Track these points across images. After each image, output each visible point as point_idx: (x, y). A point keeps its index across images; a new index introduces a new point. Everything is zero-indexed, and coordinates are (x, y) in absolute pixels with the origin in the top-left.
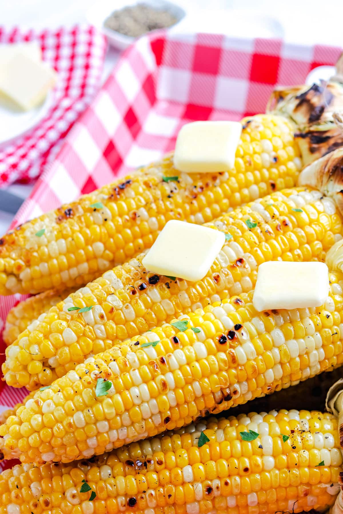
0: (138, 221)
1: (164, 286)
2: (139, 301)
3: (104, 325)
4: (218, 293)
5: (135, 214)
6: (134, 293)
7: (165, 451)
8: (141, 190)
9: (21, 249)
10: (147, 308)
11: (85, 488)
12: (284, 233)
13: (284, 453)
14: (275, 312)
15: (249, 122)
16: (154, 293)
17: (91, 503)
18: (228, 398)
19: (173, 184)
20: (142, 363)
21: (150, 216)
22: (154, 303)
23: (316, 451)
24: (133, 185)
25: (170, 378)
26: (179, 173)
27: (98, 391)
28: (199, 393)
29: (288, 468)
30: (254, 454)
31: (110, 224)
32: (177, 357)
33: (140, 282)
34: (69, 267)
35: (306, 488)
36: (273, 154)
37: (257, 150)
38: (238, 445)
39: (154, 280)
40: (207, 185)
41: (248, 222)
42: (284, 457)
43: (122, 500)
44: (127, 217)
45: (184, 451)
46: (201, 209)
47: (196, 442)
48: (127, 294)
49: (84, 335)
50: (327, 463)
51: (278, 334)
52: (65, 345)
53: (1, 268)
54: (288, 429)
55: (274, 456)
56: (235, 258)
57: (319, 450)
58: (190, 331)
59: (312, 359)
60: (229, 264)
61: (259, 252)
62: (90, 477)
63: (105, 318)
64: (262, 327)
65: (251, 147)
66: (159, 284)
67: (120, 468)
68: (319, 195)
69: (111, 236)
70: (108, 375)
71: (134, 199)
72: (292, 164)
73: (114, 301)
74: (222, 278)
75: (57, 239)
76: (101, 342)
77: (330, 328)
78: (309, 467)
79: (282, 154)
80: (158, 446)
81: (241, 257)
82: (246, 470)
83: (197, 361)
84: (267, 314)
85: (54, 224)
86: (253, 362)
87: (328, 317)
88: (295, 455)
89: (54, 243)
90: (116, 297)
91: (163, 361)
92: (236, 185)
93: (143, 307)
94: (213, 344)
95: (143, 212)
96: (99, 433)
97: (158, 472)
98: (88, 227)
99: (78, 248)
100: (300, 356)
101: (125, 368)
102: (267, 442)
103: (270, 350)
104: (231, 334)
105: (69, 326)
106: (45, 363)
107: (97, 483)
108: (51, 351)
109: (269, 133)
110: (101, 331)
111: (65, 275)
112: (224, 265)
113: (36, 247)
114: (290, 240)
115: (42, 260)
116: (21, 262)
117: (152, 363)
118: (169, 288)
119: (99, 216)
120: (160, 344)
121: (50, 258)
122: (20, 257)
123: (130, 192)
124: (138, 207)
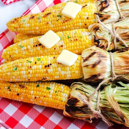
0: (48, 25)
1: (42, 47)
3: (25, 52)
4: (55, 52)
5: (48, 23)
6: (34, 46)
7: (29, 86)
8: (51, 17)
9: (19, 23)
10: (36, 51)
11: (9, 88)
12: (76, 42)
13: (54, 95)
14: (61, 64)
15: (86, 5)
16: (39, 48)
17: (9, 92)
18: (45, 79)
19: (59, 18)
20: (26, 66)
21: (52, 24)
22: (38, 50)
23: (62, 97)
24: (51, 15)
25: (31, 71)
26: (62, 15)
27: (14, 70)
28: (37, 77)
29: (55, 99)
30: (48, 93)
31: (41, 23)
32: (35, 67)
33: (36, 44)
34: (29, 31)
35: (58, 105)
36: (88, 17)
37: (84, 14)
38: (45, 90)
39: (40, 45)
40: (68, 20)
41: (68, 36)
42: (54, 96)
43: (16, 93)
44: (46, 23)
45: (33, 87)
46: (65, 26)
47: (36, 86)
48: (32, 47)
49: (20, 53)
50: (64, 101)
51: (59, 69)
52: (15, 54)
53: (13, 26)
54: (58, 90)
55: (52, 95)
56: (61, 45)
57: (63, 97)
58: (40, 61)
59: (67, 76)
60: (59, 46)
61: (68, 45)
62: (11, 86)
63: (26, 51)
64: (56, 66)
65: (83, 13)
67: (18, 86)
68: (90, 34)
69: (40, 26)
70: (18, 66)
71: (49, 18)
72: (92, 20)
73: (29, 47)
74: (56, 49)
75: (28, 23)
76: (23, 56)
77: (73, 71)
78: (59, 100)
79: (90, 17)
80: (28, 84)
82: (45, 96)
83: (39, 69)
84: (59, 63)
85: (28, 19)
86: (52, 73)
87: (73, 68)
88: (57, 97)
89: (27, 24)
90: (30, 46)
91: (31, 67)
92: (75, 22)
93: (35, 50)
94: (44, 66)
95: (50, 23)
96: (13, 78)
97: (26, 90)
98: (36, 22)
99: (32, 27)
100: (64, 75)
101: (22, 66)
102: (52, 91)
103: (57, 72)
104: (48, 66)
105: (17, 50)
106: (10, 56)
107: (12, 88)
108: (12, 54)
109: (89, 10)
111: (28, 32)
112: (58, 46)
113: (22, 24)
114: (77, 44)
115: (23, 27)
116: (18, 26)
117: (28, 67)
118: (42, 48)
119: (39, 21)
120: (32, 63)
121: (25, 27)
122: (18, 25)
123: (49, 16)
124: (49, 21)
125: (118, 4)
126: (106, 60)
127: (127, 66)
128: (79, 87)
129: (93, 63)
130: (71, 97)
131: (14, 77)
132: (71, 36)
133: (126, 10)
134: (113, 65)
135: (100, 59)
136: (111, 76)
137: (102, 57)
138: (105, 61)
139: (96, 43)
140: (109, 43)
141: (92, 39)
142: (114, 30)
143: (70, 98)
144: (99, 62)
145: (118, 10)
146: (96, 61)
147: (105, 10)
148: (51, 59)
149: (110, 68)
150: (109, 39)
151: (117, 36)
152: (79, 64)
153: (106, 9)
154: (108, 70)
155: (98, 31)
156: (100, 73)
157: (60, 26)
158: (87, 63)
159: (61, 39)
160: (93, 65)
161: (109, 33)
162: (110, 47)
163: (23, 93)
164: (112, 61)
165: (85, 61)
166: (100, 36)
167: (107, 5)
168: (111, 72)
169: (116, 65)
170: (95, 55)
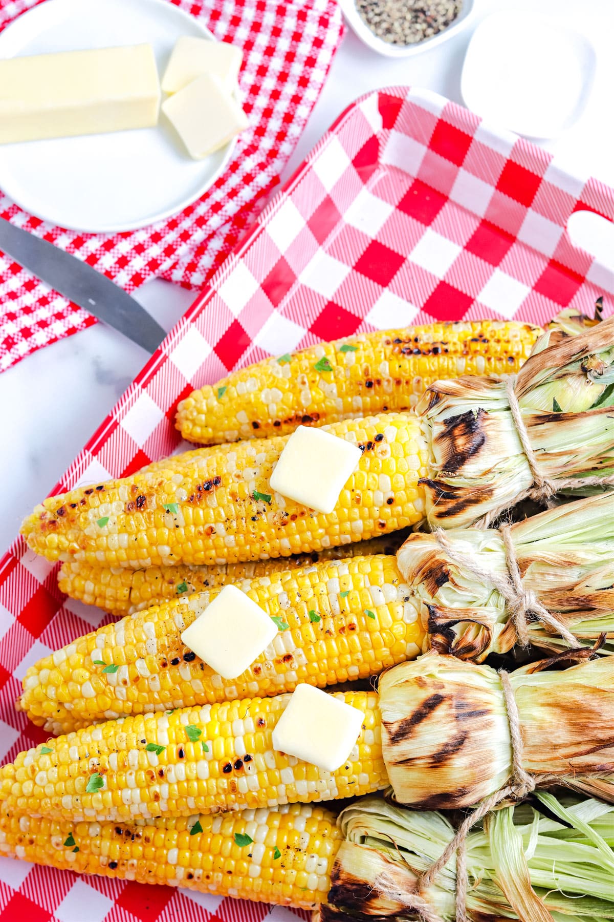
0: (213, 536)
1: (198, 667)
2: (168, 676)
3: (127, 689)
5: (212, 529)
6: (164, 665)
8: (225, 501)
9: (80, 530)
10: (174, 683)
11: (70, 842)
12: (348, 637)
13: (271, 867)
15: (380, 438)
16: (186, 671)
17: (74, 855)
19: (261, 505)
20: (140, 768)
22: (183, 680)
23: (304, 874)
24: (220, 489)
25: (164, 791)
26: (273, 491)
27: (89, 786)
29: (273, 880)
30: (242, 858)
31: (182, 531)
32: (178, 771)
33: (174, 656)
34: (129, 560)
36: (391, 495)
37: (371, 487)
38: (230, 844)
39: (190, 657)
40: (302, 514)
41: (312, 614)
42: (272, 871)
43: (104, 860)
44: (201, 529)
45: (175, 833)
46: (289, 536)
47: (190, 829)
48: (157, 665)
49: (104, 693)
50: (312, 888)
51: (288, 774)
52: (81, 697)
53: (55, 545)
55: (262, 866)
56: (284, 652)
57: (309, 873)
58: (199, 745)
60: (275, 657)
61: (313, 652)
63: (129, 685)
65: (368, 479)
66: (192, 664)
68: (407, 593)
69: (179, 542)
70: (105, 771)
71: (214, 509)
72: (410, 505)
73: (142, 668)
74: (264, 671)
75: (120, 532)
78: (295, 886)
79: (400, 496)
81: (291, 653)
82: (230, 872)
83: (198, 780)
84: (282, 754)
85: (122, 514)
86: (255, 794)
88: (283, 871)
89: (116, 537)
90: (144, 663)
91: (161, 773)
92: (336, 520)
93: (170, 681)
94: (217, 767)
95: (220, 528)
96: (85, 815)
97: (144, 847)
98: (156, 527)
99: (140, 547)
101: (123, 767)
102: (259, 851)
103: (276, 786)
104: (239, 764)
105: (90, 679)
107: (83, 838)
108: (68, 698)
109: (393, 466)
110: (122, 695)
112: (268, 658)
113: (95, 537)
114: (352, 644)
115: (98, 548)
116: (76, 546)
117: (149, 773)
118: (202, 669)
119: (169, 519)
120: (165, 753)
121: (108, 549)
122: (76, 540)
123: (215, 498)
124: (216, 522)
125: (523, 429)
126: (488, 725)
127: (579, 743)
128: (376, 827)
129: (434, 750)
130: (343, 876)
131: (90, 812)
132: (326, 608)
133: (561, 454)
134: (518, 745)
135: (465, 728)
136: (512, 781)
137: (471, 715)
138: (483, 734)
139: (439, 639)
140: (497, 629)
141: (419, 615)
142: (516, 576)
143: (339, 883)
144: (460, 742)
145: (524, 454)
146: (445, 740)
147: (471, 468)
148: (247, 733)
149: (507, 756)
150: (492, 616)
151: (531, 601)
152: (370, 746)
153: (472, 460)
154: (499, 766)
155: (446, 585)
156: (463, 787)
157: (266, 538)
158: (406, 748)
159: (280, 629)
160: (432, 757)
161: (496, 591)
162: (500, 644)
163: (132, 857)
164: (513, 725)
165: (396, 738)
166: (456, 605)
167: (477, 439)
168: (512, 771)
169: (535, 740)
170: (441, 712)
